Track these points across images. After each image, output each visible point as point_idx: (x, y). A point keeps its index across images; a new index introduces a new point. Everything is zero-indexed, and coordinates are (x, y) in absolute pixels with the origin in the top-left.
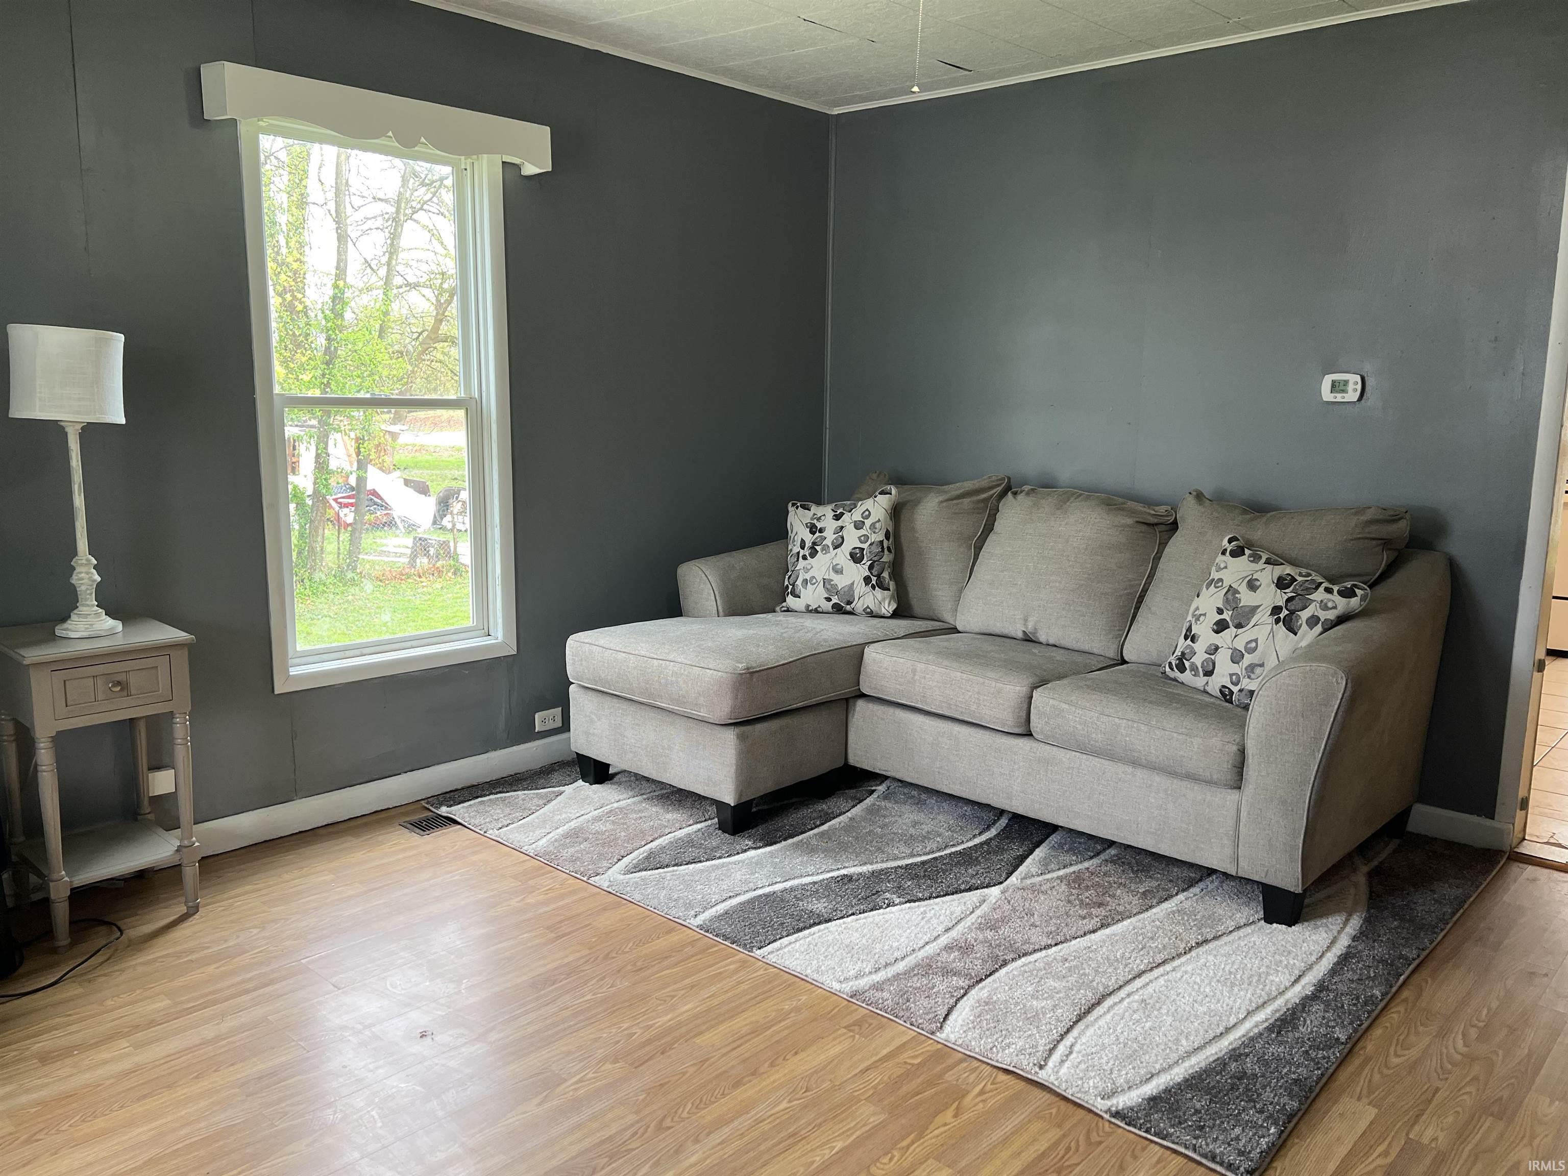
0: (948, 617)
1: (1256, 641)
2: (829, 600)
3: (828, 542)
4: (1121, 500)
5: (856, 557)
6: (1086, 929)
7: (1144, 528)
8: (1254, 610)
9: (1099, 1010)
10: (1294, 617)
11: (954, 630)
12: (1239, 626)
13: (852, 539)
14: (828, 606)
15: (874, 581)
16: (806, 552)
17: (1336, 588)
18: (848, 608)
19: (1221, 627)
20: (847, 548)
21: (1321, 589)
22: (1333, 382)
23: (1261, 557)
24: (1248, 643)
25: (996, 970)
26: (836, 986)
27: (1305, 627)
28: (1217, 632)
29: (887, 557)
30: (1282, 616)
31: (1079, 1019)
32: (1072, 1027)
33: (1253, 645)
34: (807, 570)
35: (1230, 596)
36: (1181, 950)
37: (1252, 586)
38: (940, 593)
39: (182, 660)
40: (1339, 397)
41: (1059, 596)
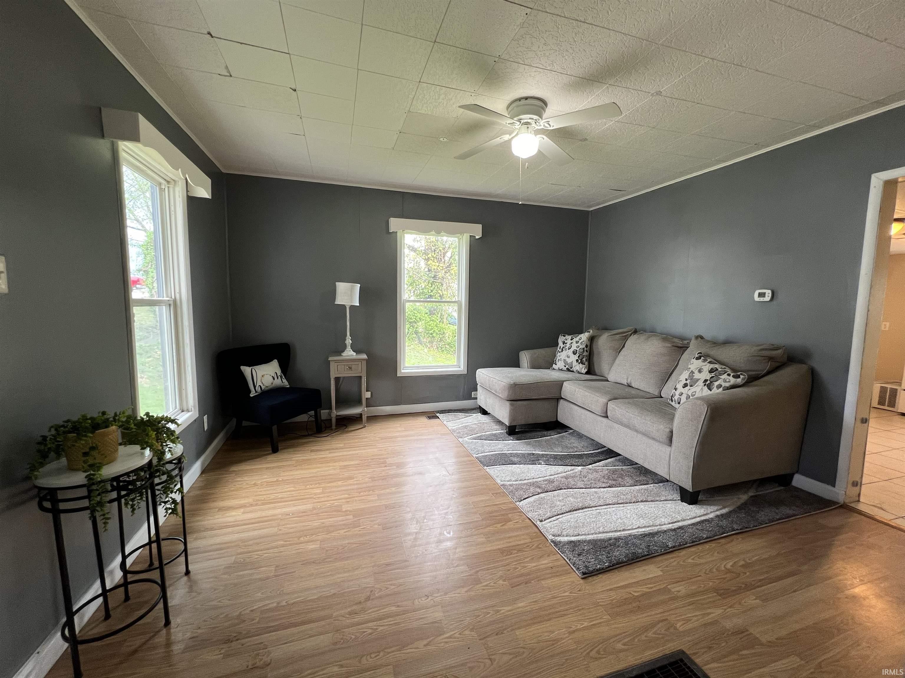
0: (606, 376)
1: (695, 392)
2: (565, 366)
3: (567, 347)
4: (671, 338)
5: (574, 353)
6: (602, 486)
7: (676, 348)
8: (698, 380)
9: (581, 511)
10: (712, 384)
11: (608, 381)
12: (691, 386)
13: (574, 347)
14: (565, 369)
15: (580, 361)
16: (560, 350)
17: (732, 374)
18: (571, 369)
19: (685, 385)
20: (572, 350)
21: (726, 374)
22: (759, 293)
23: (707, 360)
24: (693, 393)
25: (556, 490)
26: (499, 482)
27: (715, 388)
28: (684, 387)
29: (585, 354)
30: (707, 383)
31: (570, 511)
32: (565, 513)
33: (694, 393)
34: (560, 356)
35: (691, 375)
36: (633, 501)
37: (700, 371)
38: (604, 367)
39: (364, 363)
40: (762, 299)
41: (639, 371)
